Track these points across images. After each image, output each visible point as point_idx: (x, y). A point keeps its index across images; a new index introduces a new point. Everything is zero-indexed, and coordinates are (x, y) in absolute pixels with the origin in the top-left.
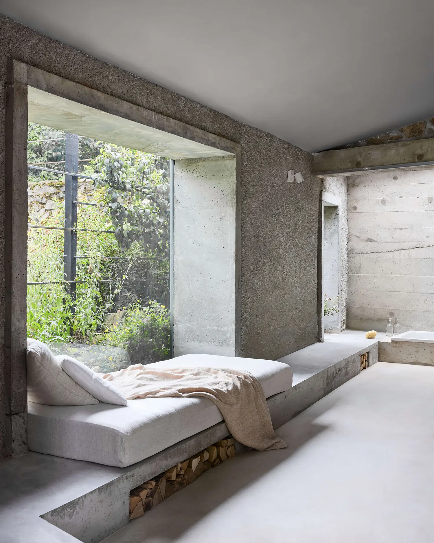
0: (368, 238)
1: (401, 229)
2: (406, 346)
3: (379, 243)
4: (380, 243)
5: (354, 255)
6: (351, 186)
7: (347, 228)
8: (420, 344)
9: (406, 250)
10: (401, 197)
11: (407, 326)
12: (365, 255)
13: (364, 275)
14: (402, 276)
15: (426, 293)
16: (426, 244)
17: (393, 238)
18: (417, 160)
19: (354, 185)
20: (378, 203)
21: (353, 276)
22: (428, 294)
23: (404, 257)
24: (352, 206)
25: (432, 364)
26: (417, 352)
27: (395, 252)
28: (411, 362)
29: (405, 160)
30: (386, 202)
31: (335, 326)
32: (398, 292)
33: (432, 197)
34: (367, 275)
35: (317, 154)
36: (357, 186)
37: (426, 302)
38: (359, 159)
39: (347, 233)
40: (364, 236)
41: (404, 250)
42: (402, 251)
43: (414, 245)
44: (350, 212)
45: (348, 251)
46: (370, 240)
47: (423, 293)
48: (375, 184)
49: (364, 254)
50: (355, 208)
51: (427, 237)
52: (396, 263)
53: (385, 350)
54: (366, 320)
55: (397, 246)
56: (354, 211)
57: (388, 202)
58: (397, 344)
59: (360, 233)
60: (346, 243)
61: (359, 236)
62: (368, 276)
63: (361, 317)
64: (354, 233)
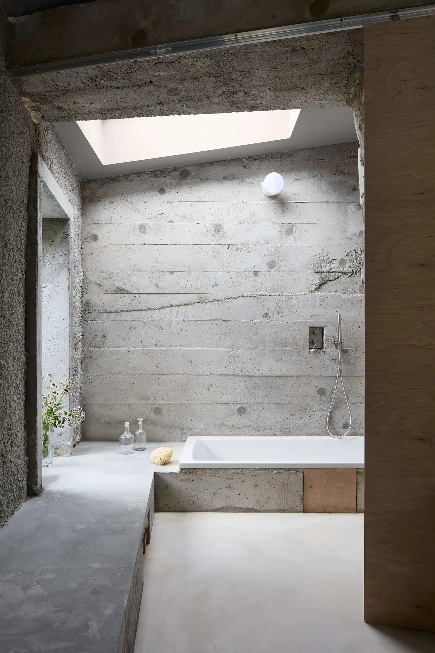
0: (118, 288)
1: (172, 273)
2: (208, 478)
3: (135, 295)
4: (137, 295)
5: (93, 315)
6: (87, 200)
7: (82, 270)
8: (234, 471)
9: (181, 307)
10: (172, 222)
11: (183, 428)
12: (113, 316)
13: (111, 349)
14: (172, 349)
15: (211, 375)
16: (212, 297)
17: (158, 287)
18: (308, 16)
19: (94, 199)
20: (134, 229)
21: (92, 351)
22: (214, 376)
23: (177, 317)
24: (91, 234)
25: (258, 508)
26: (229, 487)
27: (161, 310)
28: (219, 507)
29: (274, 16)
30: (148, 229)
31: (64, 443)
32: (167, 375)
33: (220, 223)
34: (116, 349)
35: (22, 18)
36: (99, 201)
37: (211, 389)
38: (142, 24)
39: (81, 278)
40: (110, 284)
41: (177, 307)
42: (174, 308)
43: (194, 297)
44: (86, 244)
45: (82, 309)
46: (120, 291)
47: (207, 375)
48: (129, 200)
49: (111, 314)
50: (95, 238)
51: (214, 286)
52: (162, 329)
53: (167, 487)
54: (115, 423)
55: (165, 300)
56: (94, 243)
57: (151, 229)
58: (191, 475)
59: (103, 278)
60: (79, 294)
61: (102, 284)
62: (117, 351)
63: (106, 419)
64: (94, 278)
